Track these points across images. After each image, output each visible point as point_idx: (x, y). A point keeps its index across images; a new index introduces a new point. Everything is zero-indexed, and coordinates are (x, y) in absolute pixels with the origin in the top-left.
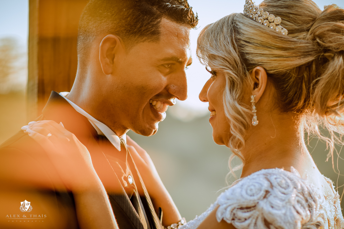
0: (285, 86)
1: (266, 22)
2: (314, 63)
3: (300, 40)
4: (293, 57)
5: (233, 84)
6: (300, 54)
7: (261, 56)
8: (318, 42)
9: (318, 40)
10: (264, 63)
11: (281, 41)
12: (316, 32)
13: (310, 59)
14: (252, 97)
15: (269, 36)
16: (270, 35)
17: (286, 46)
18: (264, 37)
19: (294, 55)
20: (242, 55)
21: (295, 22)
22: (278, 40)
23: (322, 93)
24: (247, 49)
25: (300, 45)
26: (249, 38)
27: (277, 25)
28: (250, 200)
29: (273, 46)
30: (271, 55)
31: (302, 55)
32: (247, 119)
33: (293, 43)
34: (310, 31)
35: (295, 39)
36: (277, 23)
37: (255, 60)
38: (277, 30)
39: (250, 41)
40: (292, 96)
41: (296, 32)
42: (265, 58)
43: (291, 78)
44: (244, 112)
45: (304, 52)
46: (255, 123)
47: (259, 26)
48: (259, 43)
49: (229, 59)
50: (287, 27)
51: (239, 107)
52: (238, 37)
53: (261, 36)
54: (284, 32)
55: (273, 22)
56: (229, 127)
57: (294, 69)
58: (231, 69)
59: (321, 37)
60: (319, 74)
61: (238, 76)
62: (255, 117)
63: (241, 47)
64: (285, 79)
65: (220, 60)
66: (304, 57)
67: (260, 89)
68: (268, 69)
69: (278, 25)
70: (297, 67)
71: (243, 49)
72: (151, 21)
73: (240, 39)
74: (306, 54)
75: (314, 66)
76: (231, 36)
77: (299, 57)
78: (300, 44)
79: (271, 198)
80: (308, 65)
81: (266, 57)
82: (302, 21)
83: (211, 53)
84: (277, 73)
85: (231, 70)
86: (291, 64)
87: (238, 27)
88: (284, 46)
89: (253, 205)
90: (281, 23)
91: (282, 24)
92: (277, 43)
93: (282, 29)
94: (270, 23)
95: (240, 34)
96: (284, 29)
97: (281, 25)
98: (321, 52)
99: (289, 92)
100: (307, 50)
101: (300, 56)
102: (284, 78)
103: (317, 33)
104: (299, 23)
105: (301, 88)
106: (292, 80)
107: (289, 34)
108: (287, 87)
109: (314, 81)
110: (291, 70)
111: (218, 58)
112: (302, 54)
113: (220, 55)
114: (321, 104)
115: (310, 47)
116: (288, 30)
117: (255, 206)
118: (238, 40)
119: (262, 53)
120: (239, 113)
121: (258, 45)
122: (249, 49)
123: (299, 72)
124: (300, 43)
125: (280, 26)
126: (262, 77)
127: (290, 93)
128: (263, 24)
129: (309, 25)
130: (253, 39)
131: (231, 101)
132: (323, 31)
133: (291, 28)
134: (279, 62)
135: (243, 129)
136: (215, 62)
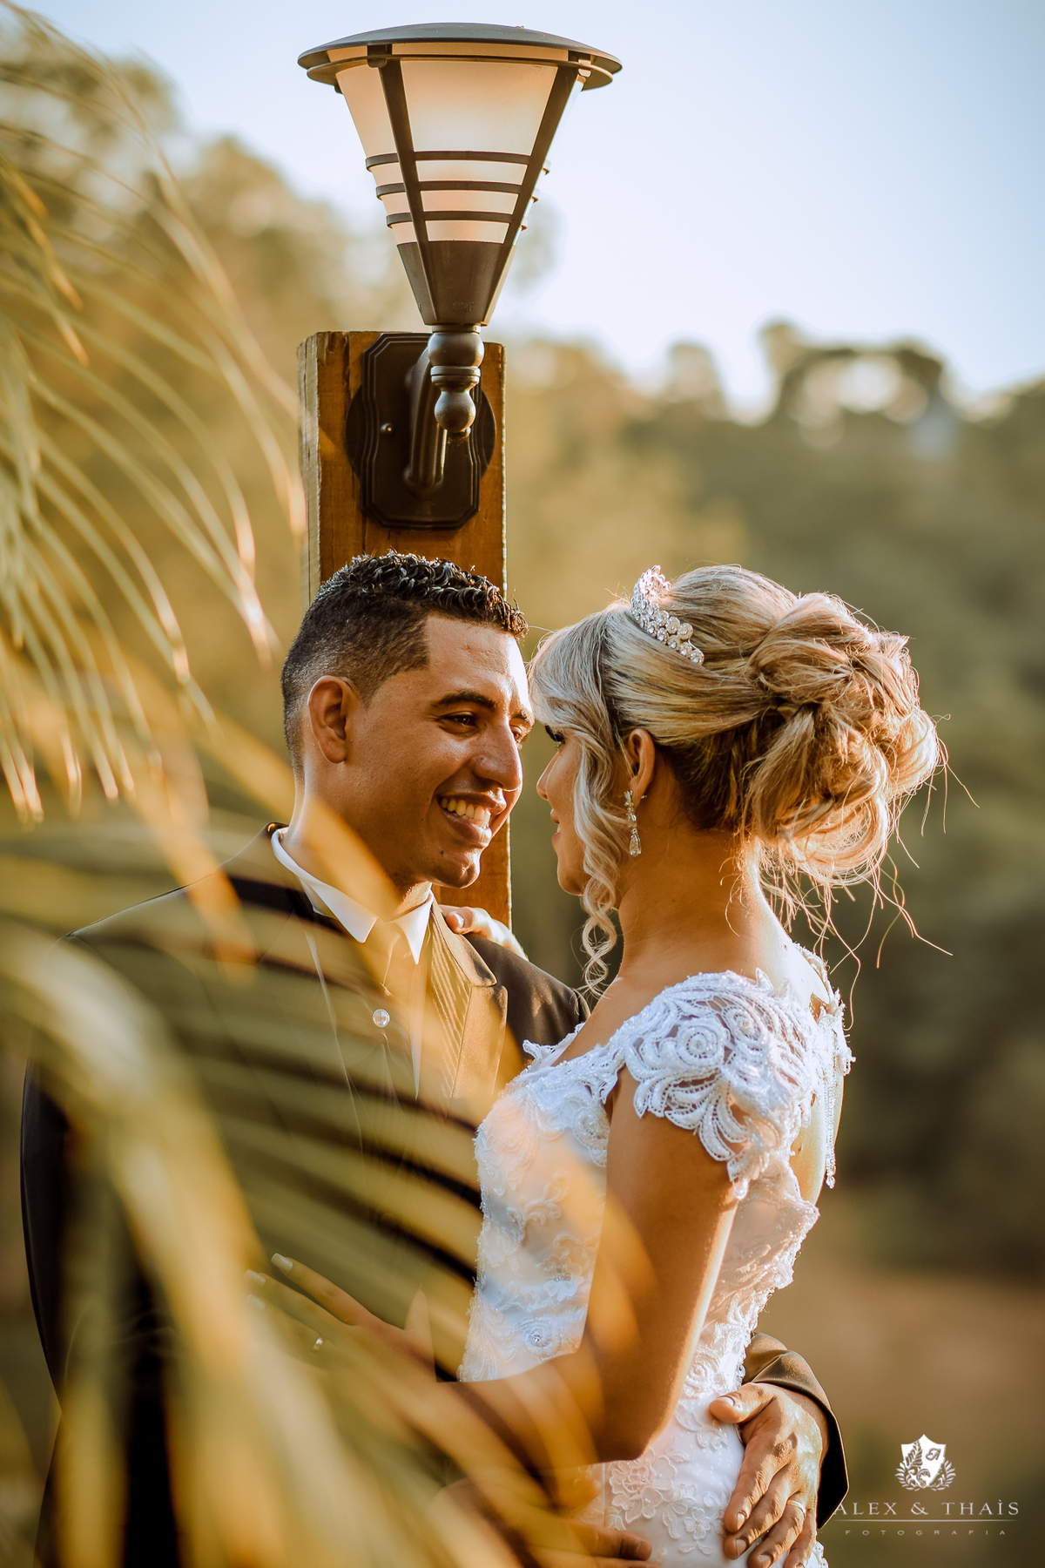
0: (693, 773)
1: (662, 634)
2: (755, 726)
3: (726, 677)
4: (706, 712)
5: (594, 763)
6: (722, 706)
7: (645, 707)
8: (760, 684)
9: (762, 678)
10: (650, 721)
11: (687, 676)
12: (760, 660)
13: (744, 718)
14: (628, 795)
15: (664, 664)
16: (666, 662)
17: (696, 689)
18: (655, 666)
19: (710, 708)
20: (611, 702)
21: (722, 636)
22: (681, 674)
23: (763, 792)
24: (621, 689)
25: (724, 688)
26: (626, 666)
27: (683, 641)
28: (701, 1067)
29: (671, 687)
30: (663, 707)
31: (727, 709)
32: (618, 839)
33: (710, 682)
34: (753, 655)
35: (715, 674)
36: (684, 638)
37: (634, 714)
38: (682, 652)
39: (628, 673)
40: (709, 795)
41: (724, 659)
42: (653, 712)
43: (704, 757)
44: (609, 821)
45: (731, 703)
46: (635, 851)
47: (648, 641)
48: (644, 679)
49: (584, 706)
50: (704, 645)
51: (599, 811)
52: (606, 662)
53: (650, 664)
54: (697, 657)
55: (676, 634)
56: (581, 856)
57: (710, 736)
58: (588, 729)
59: (769, 671)
60: (763, 750)
61: (603, 747)
62: (635, 839)
63: (610, 684)
64: (693, 757)
65: (568, 709)
66: (731, 714)
67: (640, 778)
68: (657, 735)
69: (687, 641)
70: (716, 734)
71: (613, 688)
72: (405, 628)
73: (609, 668)
74: (736, 706)
75: (754, 735)
76: (594, 659)
77: (720, 713)
78: (722, 686)
79: (738, 1062)
80: (742, 731)
81: (654, 709)
82: (737, 635)
83: (552, 694)
84: (675, 744)
85: (590, 732)
86: (703, 728)
87: (609, 640)
88: (692, 687)
89: (708, 1075)
90: (693, 636)
91: (694, 640)
92: (679, 681)
93: (693, 649)
94: (670, 635)
95: (611, 655)
96: (698, 650)
97: (691, 641)
98: (766, 704)
99: (701, 788)
100: (737, 699)
101: (722, 711)
102: (691, 755)
103: (763, 663)
104: (730, 640)
105: (727, 781)
106: (707, 760)
107: (706, 661)
108: (696, 774)
109: (750, 764)
110: (704, 740)
111: (565, 706)
112: (727, 706)
113: (568, 699)
114: (762, 815)
115: (744, 692)
116: (704, 653)
117: (712, 1077)
118: (605, 669)
119: (649, 700)
120: (600, 826)
121: (642, 683)
122: (624, 690)
123: (721, 745)
124: (725, 683)
125: (690, 644)
126: (646, 753)
127: (704, 789)
128: (656, 637)
129: (752, 644)
130: (633, 668)
131: (587, 801)
132: (773, 658)
133: (712, 648)
134: (680, 722)
135: (613, 864)
136: (559, 714)
